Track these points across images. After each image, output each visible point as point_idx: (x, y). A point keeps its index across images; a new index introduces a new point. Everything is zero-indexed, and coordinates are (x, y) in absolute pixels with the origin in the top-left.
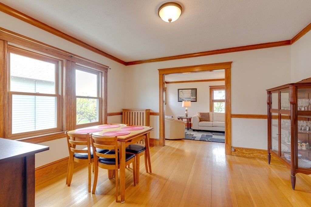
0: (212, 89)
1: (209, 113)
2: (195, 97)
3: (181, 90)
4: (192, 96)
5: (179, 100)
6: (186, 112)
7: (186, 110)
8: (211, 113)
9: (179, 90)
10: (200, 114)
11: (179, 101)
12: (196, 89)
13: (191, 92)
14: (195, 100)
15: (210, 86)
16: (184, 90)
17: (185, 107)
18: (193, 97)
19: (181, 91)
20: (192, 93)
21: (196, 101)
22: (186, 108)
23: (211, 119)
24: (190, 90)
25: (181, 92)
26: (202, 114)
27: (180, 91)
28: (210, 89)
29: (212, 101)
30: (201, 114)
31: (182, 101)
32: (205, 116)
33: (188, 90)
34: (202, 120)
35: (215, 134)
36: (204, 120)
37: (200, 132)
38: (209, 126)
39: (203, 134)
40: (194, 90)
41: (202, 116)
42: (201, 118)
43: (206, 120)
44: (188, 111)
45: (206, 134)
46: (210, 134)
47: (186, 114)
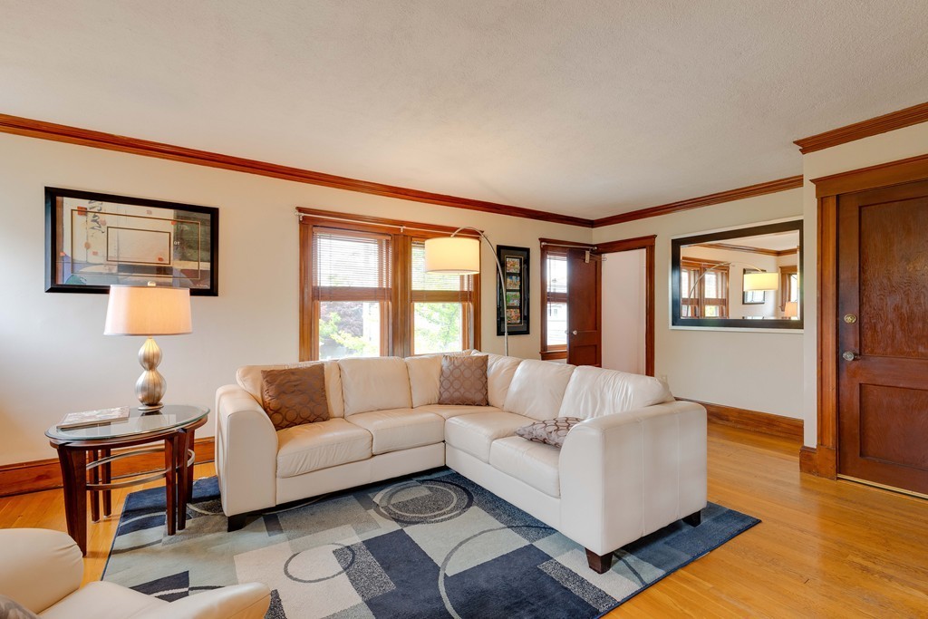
0: (311, 223)
1: (321, 368)
2: (206, 266)
3: (84, 203)
4: (184, 258)
5: (64, 279)
6: (144, 377)
7: (150, 363)
9: (55, 194)
10: (270, 383)
11: (55, 288)
12: (214, 213)
13: (171, 228)
14: (204, 285)
15: (300, 210)
16: (108, 206)
17: (138, 334)
18: (191, 265)
19: (83, 211)
20: (179, 234)
21: (214, 292)
22: (149, 347)
23: (334, 405)
24: (170, 213)
25: (79, 219)
26: (274, 378)
27: (69, 202)
28: (305, 223)
29: (311, 298)
31: (104, 290)
32: (299, 390)
33: (150, 212)
34: (284, 418)
35: (392, 502)
36: (298, 414)
37: (284, 520)
38: (350, 459)
39: (339, 547)
40: (195, 219)
41: (280, 393)
42: (273, 404)
43: (313, 417)
44: (158, 369)
45: (348, 529)
46: (370, 521)
47: (143, 389)
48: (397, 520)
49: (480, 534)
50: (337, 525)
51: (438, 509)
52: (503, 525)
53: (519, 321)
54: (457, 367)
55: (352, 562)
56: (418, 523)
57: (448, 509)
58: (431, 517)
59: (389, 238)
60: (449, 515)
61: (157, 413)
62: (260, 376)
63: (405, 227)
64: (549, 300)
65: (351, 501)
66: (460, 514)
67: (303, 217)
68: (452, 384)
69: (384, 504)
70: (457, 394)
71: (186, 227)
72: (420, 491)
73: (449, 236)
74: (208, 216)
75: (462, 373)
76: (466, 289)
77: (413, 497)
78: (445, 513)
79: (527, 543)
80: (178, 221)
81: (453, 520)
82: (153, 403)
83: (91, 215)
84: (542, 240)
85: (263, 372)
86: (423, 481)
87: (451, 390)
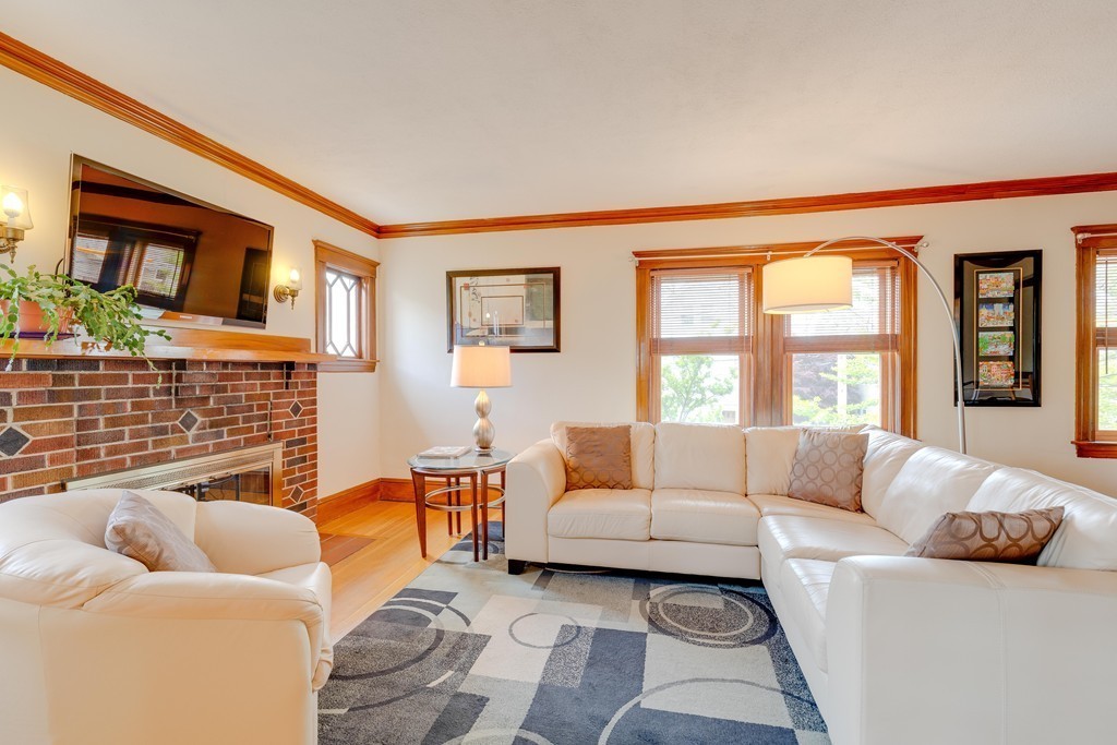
0: (650, 267)
1: (626, 430)
2: (550, 324)
3: (467, 280)
4: (534, 318)
5: (457, 342)
6: (479, 423)
7: (482, 412)
8: (640, 429)
9: (451, 276)
10: (571, 440)
12: (556, 272)
13: (522, 291)
14: (550, 343)
15: (637, 254)
16: (482, 280)
18: (539, 324)
19: (467, 287)
20: (530, 297)
21: (556, 349)
22: (482, 398)
23: (641, 472)
24: (522, 278)
25: (465, 292)
26: (583, 438)
27: (459, 282)
28: (641, 267)
30: (576, 435)
32: (599, 452)
33: (508, 280)
34: (581, 478)
35: (668, 601)
36: (596, 476)
37: (558, 580)
38: (623, 536)
39: (571, 623)
40: (541, 279)
41: (580, 452)
42: (572, 462)
43: (611, 484)
44: (490, 417)
45: (597, 611)
46: (625, 612)
47: (477, 433)
48: (651, 621)
49: (731, 681)
50: (592, 603)
51: (712, 630)
52: (777, 686)
53: (1011, 382)
54: (817, 448)
55: (567, 643)
56: (670, 634)
57: (724, 635)
58: (692, 636)
59: (750, 270)
60: (717, 642)
61: (488, 455)
62: (565, 432)
63: (770, 253)
64: (1102, 343)
65: (630, 583)
66: (734, 646)
67: (640, 261)
68: (805, 470)
69: (657, 600)
70: (811, 487)
71: (534, 289)
72: (713, 601)
73: (802, 255)
74: (551, 276)
75: (822, 457)
76: (889, 332)
77: (697, 605)
78: (714, 638)
79: (788, 724)
80: (530, 283)
81: (717, 649)
82: (485, 446)
83: (471, 289)
84: (1078, 230)
85: (567, 428)
86: (727, 592)
87: (805, 479)
